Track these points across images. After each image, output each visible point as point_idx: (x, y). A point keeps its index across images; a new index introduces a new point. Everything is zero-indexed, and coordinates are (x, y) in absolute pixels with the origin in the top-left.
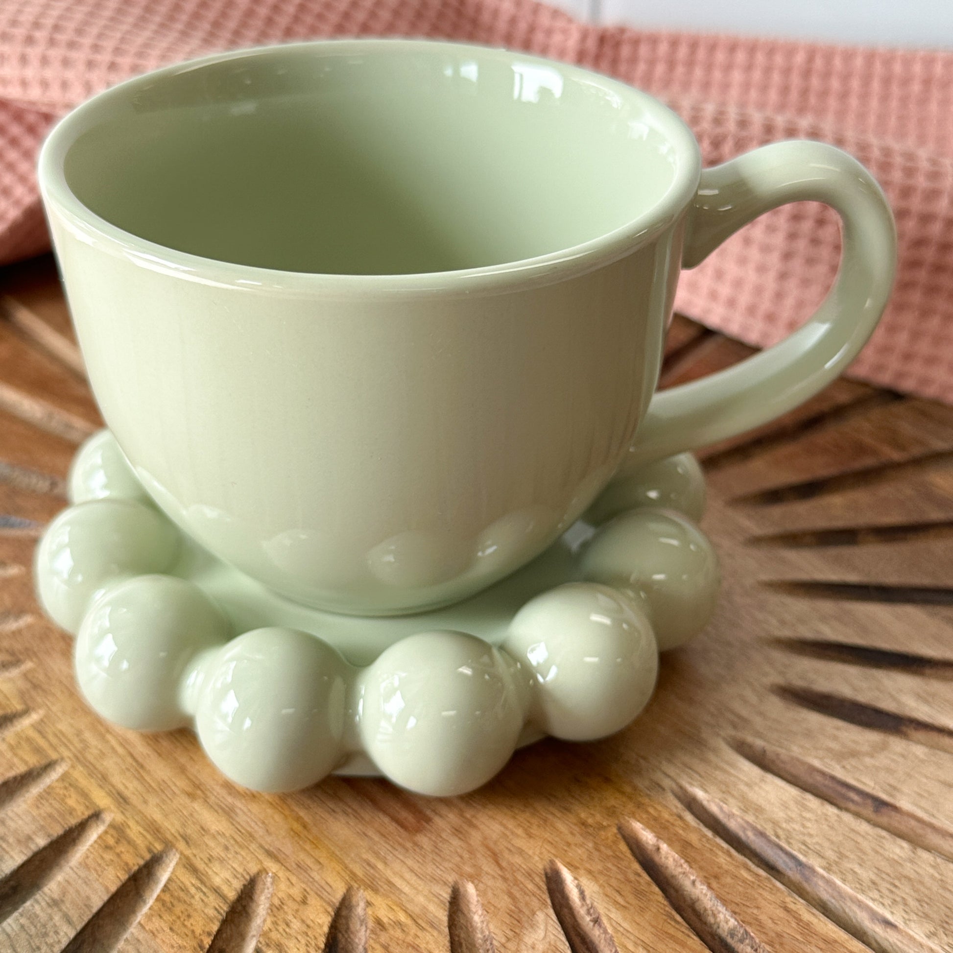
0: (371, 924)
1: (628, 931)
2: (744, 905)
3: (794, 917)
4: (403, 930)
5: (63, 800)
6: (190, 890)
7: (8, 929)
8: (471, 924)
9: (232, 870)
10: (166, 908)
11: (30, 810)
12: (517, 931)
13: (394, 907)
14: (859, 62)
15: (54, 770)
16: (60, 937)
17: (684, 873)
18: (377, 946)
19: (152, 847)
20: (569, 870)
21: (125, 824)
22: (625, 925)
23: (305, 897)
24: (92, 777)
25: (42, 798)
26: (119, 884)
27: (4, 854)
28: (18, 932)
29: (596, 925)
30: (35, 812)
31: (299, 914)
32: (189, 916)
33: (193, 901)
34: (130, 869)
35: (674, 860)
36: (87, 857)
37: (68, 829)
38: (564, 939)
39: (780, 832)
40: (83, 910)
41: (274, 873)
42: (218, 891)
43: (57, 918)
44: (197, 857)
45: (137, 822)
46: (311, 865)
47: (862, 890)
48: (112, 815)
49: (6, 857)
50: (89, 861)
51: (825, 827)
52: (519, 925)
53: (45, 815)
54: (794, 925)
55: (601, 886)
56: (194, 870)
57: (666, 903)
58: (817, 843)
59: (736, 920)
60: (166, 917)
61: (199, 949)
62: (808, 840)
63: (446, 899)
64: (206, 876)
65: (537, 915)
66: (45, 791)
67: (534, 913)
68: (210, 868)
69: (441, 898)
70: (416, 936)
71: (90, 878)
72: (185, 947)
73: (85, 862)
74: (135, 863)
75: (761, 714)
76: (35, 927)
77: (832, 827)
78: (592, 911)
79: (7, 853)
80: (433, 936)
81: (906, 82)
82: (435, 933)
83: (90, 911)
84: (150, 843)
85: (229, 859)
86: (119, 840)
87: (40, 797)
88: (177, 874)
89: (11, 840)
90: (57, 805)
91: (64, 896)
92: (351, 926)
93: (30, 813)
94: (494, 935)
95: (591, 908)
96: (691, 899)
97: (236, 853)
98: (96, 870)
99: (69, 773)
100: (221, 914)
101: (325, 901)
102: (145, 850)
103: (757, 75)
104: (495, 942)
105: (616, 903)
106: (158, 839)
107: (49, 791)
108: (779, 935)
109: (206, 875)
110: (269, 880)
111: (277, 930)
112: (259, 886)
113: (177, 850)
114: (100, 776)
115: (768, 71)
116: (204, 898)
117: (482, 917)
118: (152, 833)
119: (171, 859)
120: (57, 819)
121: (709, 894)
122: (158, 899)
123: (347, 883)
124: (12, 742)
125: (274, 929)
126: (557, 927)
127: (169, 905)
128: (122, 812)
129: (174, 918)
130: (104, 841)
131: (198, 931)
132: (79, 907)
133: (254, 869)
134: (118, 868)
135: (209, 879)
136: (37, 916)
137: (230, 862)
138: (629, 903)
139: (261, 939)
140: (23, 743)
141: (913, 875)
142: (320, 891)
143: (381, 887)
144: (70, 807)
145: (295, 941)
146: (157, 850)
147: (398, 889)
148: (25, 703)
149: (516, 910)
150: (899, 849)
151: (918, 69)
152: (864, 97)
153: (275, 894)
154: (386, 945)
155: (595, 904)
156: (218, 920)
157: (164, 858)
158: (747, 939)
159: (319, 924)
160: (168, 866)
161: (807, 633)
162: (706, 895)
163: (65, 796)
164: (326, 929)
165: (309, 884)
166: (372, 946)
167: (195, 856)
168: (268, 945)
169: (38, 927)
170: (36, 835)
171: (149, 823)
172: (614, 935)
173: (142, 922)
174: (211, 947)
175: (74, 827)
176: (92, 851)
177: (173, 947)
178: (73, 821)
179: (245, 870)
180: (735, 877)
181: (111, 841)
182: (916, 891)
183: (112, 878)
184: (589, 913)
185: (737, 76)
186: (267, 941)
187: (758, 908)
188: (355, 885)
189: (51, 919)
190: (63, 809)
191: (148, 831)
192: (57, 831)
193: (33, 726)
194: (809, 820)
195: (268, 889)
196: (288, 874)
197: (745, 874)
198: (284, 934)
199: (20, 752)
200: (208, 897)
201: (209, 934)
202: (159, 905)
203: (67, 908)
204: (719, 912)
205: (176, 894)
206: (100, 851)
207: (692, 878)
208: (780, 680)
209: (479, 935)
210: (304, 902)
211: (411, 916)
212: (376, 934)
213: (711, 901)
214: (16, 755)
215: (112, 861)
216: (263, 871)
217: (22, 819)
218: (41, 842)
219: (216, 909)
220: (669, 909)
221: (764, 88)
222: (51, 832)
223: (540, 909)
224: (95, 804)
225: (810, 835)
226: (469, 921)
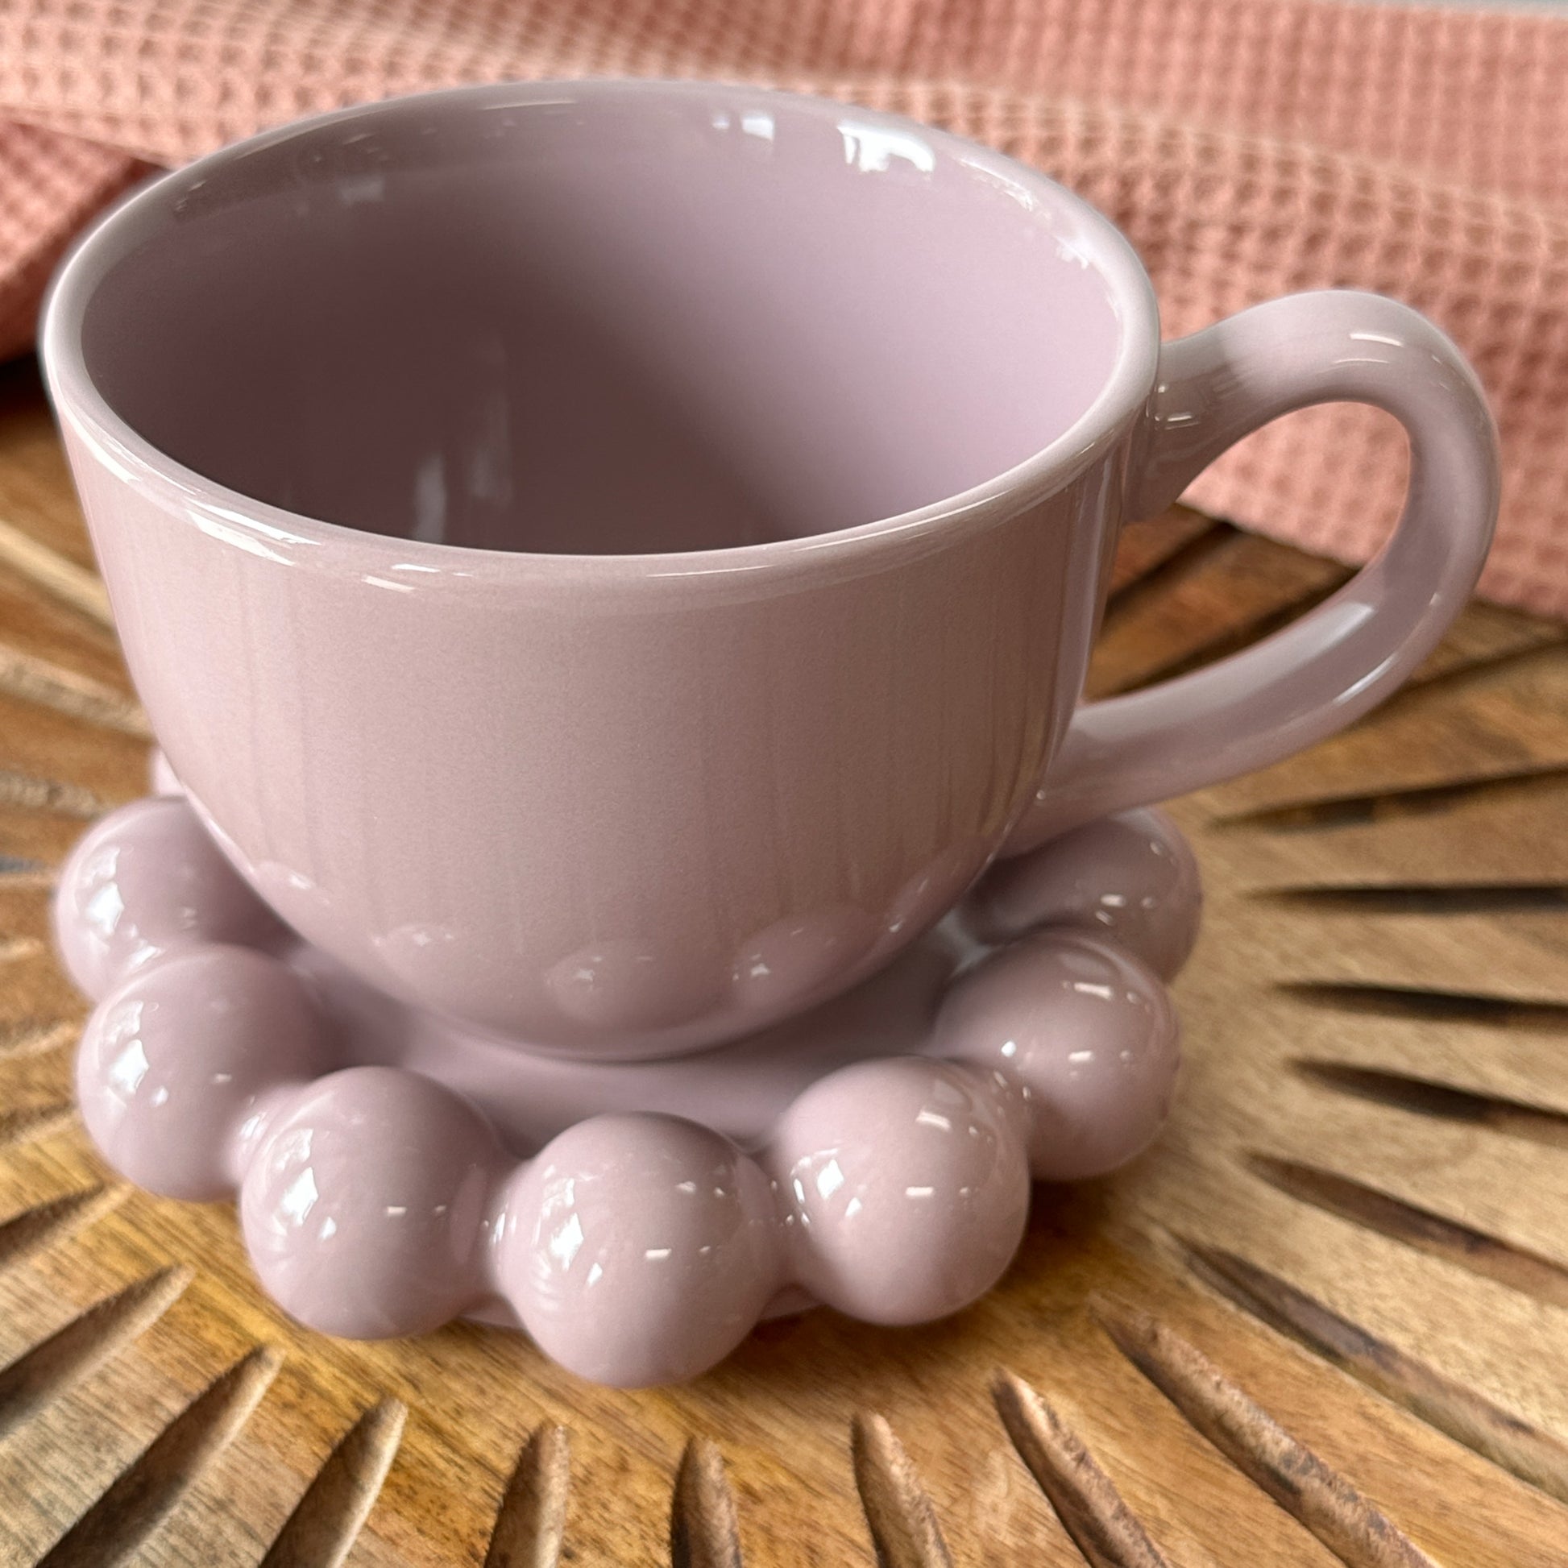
0: (736, 1495)
1: (1133, 1471)
2: (1302, 1415)
3: (1380, 1427)
4: (789, 1501)
5: (196, 1333)
6: (437, 1465)
7: (152, 1557)
8: (888, 1479)
9: (499, 1426)
10: (404, 1498)
11: (144, 1354)
12: (966, 1485)
13: (767, 1464)
14: (1379, 29)
15: (169, 1283)
16: (240, 1561)
17: (1201, 1372)
18: (752, 1529)
19: (359, 1399)
20: (1027, 1381)
21: (307, 1365)
22: (1128, 1462)
23: (623, 1459)
24: (235, 1290)
25: (159, 1333)
26: (319, 1464)
27: (117, 1431)
28: (169, 1560)
29: (1082, 1465)
30: (154, 1358)
31: (619, 1487)
32: (444, 1507)
33: (445, 1482)
34: (331, 1439)
35: (1183, 1352)
36: (257, 1425)
37: (214, 1381)
38: (1038, 1492)
39: (1337, 1296)
40: (270, 1513)
41: (567, 1425)
42: (483, 1462)
43: (229, 1530)
44: (438, 1409)
45: (327, 1360)
46: (622, 1407)
47: (1473, 1376)
48: (284, 1352)
49: (123, 1437)
50: (263, 1432)
51: (1402, 1281)
52: (965, 1475)
53: (172, 1361)
54: (1381, 1438)
55: (1081, 1403)
56: (436, 1431)
57: (1183, 1421)
58: (1395, 1310)
59: (1293, 1439)
60: (408, 1510)
61: (472, 1560)
62: (1381, 1305)
63: (844, 1443)
64: (458, 1441)
65: (991, 1458)
66: (161, 1319)
67: (985, 1455)
68: (462, 1425)
69: (839, 1444)
70: (811, 1508)
71: (271, 1459)
72: (449, 1559)
73: (256, 1435)
74: (339, 1427)
75: (1277, 1109)
76: (196, 1548)
77: (1413, 1282)
78: (1072, 1444)
79: (122, 1429)
80: (836, 1504)
81: (1456, 63)
82: (840, 1500)
83: (281, 1513)
84: (356, 1393)
85: (490, 1408)
86: (303, 1392)
87: (157, 1330)
88: (409, 1440)
89: (124, 1407)
90: (188, 1343)
91: (232, 1493)
92: (703, 1500)
93: (146, 1359)
94: (929, 1495)
95: (1071, 1439)
96: (1216, 1411)
97: (499, 1398)
98: (275, 1445)
99: (196, 1288)
100: (494, 1498)
101: (657, 1464)
102: (351, 1405)
103: (1212, 50)
104: (934, 1507)
105: (1108, 1429)
106: (366, 1385)
107: (168, 1320)
108: (1363, 1459)
109: (459, 1438)
110: (560, 1437)
111: (591, 1517)
112: (546, 1448)
113: (401, 1400)
114: (249, 1288)
115: (1230, 41)
116: (462, 1475)
117: (906, 1467)
118: (355, 1375)
119: (393, 1415)
120: (192, 1366)
121: (1245, 1402)
122: (388, 1483)
123: (685, 1431)
124: (90, 1243)
125: (584, 1517)
126: (1024, 1473)
127: (407, 1491)
128: (299, 1346)
129: (421, 1512)
130: (279, 1395)
131: (464, 1530)
132: (262, 1508)
133: (532, 1421)
134: (312, 1438)
135: (464, 1444)
136: (195, 1530)
137: (493, 1413)
138: (1126, 1426)
139: (567, 1534)
140: (109, 1244)
141: (1546, 1349)
142: (647, 1449)
143: (740, 1433)
144: (209, 1343)
145: (622, 1532)
146: (370, 1403)
147: (768, 1435)
148: (94, 1173)
149: (958, 1453)
150: (1517, 1308)
151: (1476, 41)
152: (1388, 87)
153: (575, 1459)
154: (766, 1525)
155: (1077, 1433)
156: (491, 1508)
157: (383, 1416)
158: (1312, 1467)
159: (654, 1501)
160: (391, 1428)
161: (1324, 971)
162: (1239, 1403)
163: (197, 1325)
164: (667, 1509)
165: (627, 1439)
166: (745, 1530)
167: (433, 1407)
168: (580, 1543)
169: (202, 1548)
170: (163, 1394)
171: (347, 1359)
172: (1115, 1479)
173: (371, 1523)
174: (490, 1553)
175: (223, 1376)
176: (264, 1413)
177: (428, 1559)
178: (221, 1368)
179: (519, 1424)
180: (1281, 1373)
181: (289, 1394)
182: (1554, 1372)
183: (306, 1456)
184: (1067, 1447)
185: (1179, 51)
186: (578, 1536)
187: (1323, 1417)
188: (699, 1436)
189: (220, 1533)
190: (200, 1348)
191: (347, 1373)
192: (198, 1386)
193: (116, 1212)
194: (1377, 1273)
195: (561, 1451)
196: (589, 1425)
197: (1295, 1367)
198: (602, 1522)
199: (108, 1259)
200: (468, 1474)
201: (483, 1534)
202: (392, 1493)
203: (241, 1511)
204: (1264, 1429)
205: (416, 1473)
206: (276, 1412)
207: (1216, 1378)
208: (1296, 1051)
209: (904, 1497)
210: (623, 1468)
211: (796, 1476)
212: (748, 1510)
213: (1248, 1411)
214: (100, 1264)
215: (300, 1427)
216: (547, 1424)
217: (134, 1371)
218: (175, 1406)
219: (486, 1492)
220: (1190, 1431)
221: (1224, 71)
222: (187, 1387)
223: (994, 1447)
224: (251, 1336)
225: (1382, 1297)
226: (885, 1476)
